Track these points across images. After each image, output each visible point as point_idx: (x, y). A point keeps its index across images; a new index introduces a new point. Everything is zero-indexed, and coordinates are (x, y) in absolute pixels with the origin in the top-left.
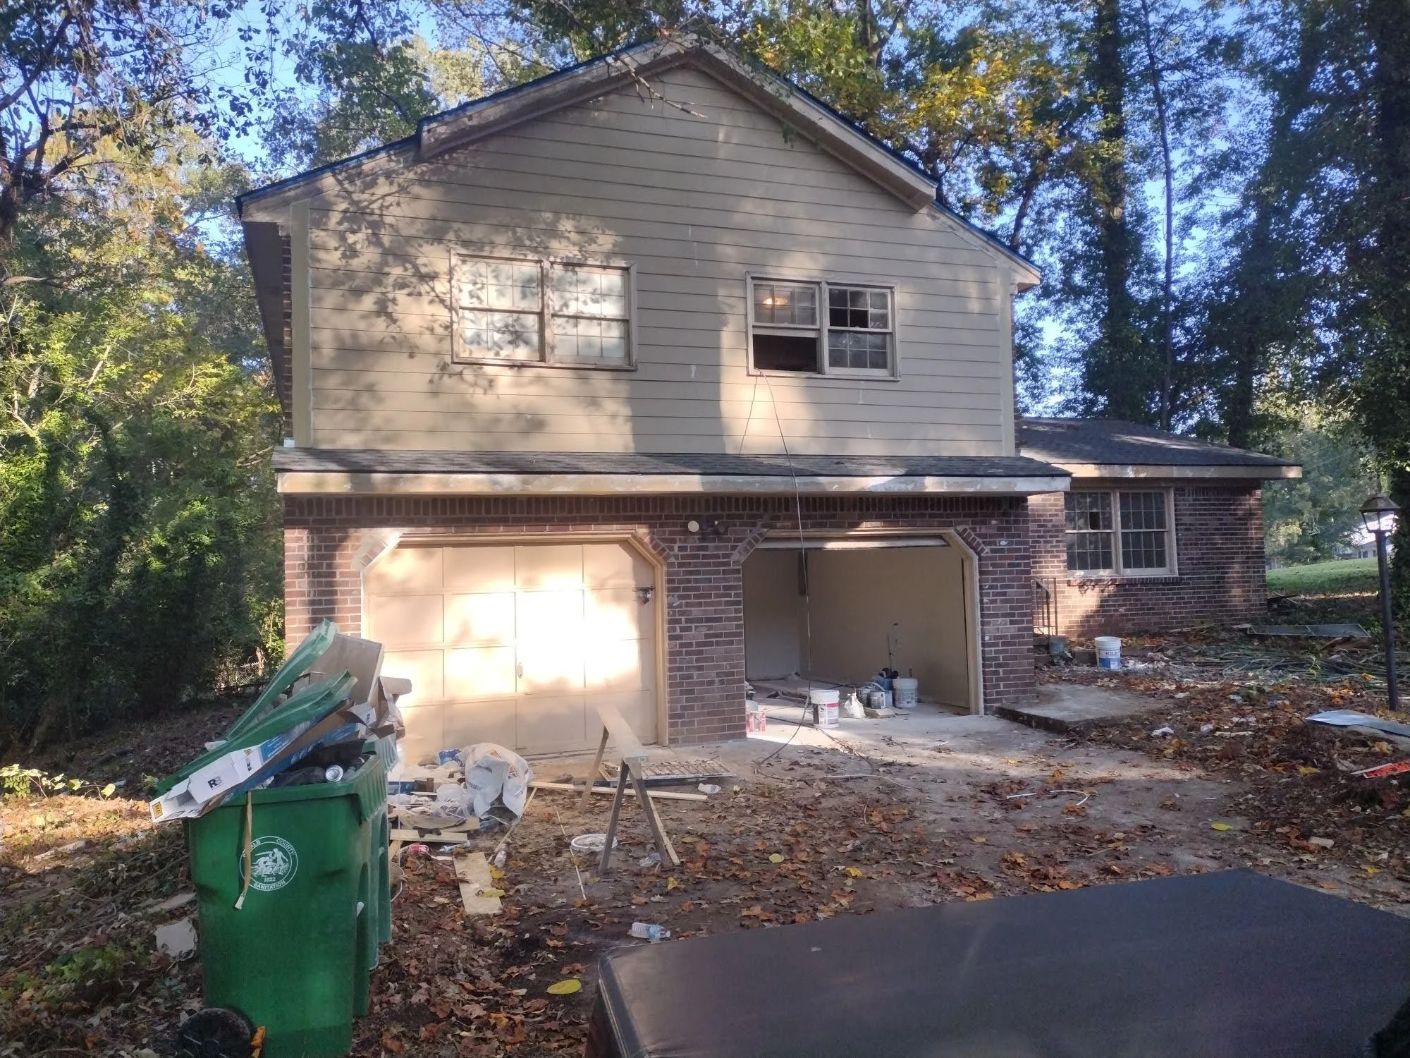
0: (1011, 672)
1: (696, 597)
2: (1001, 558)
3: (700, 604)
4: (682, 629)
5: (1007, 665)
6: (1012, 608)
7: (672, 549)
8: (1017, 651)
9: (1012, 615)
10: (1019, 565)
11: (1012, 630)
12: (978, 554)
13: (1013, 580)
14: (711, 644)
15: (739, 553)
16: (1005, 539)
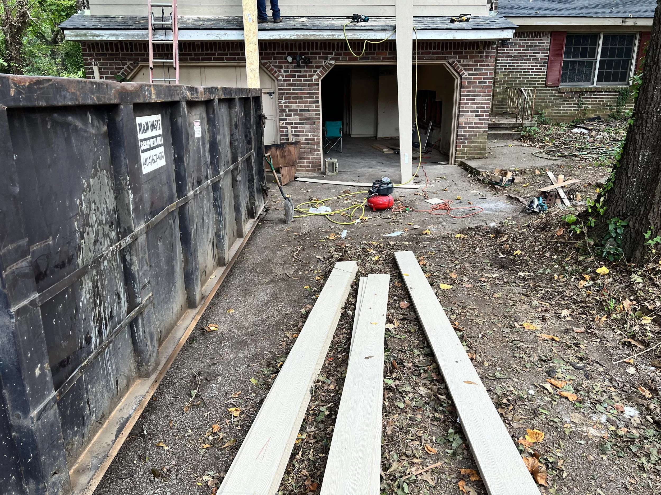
0: (472, 143)
1: (294, 98)
2: (474, 79)
3: (296, 102)
4: (287, 115)
5: (470, 139)
6: (477, 107)
7: (280, 72)
8: (477, 131)
9: (478, 111)
10: (485, 83)
11: (476, 120)
12: (461, 76)
13: (480, 91)
14: (302, 123)
15: (318, 75)
16: (478, 67)
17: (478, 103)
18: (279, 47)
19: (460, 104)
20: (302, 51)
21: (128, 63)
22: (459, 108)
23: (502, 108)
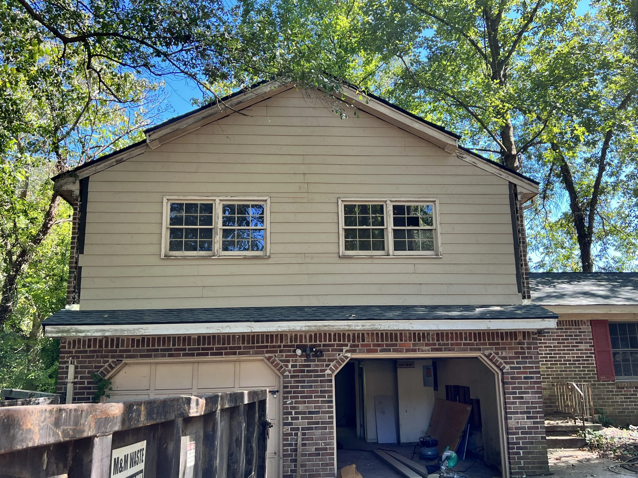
0: (529, 453)
1: (302, 397)
2: (518, 373)
3: (305, 402)
4: (293, 419)
5: (526, 448)
6: (527, 408)
7: (287, 366)
8: (533, 438)
9: (529, 413)
10: (532, 378)
11: (529, 423)
12: (501, 370)
13: (527, 388)
14: (311, 429)
15: (331, 369)
16: (520, 360)
17: (528, 403)
18: (287, 339)
19: (505, 403)
20: (313, 343)
21: (111, 360)
22: (505, 408)
23: (551, 406)
